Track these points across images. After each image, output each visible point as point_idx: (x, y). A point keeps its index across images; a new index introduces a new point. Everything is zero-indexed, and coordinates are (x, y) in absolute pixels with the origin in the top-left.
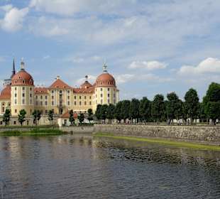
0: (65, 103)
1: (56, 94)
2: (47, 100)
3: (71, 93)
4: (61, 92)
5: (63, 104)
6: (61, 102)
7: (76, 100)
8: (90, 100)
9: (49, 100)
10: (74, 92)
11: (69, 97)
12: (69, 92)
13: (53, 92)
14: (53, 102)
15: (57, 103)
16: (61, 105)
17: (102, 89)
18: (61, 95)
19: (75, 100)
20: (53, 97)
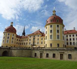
5: (35, 43)
9: (28, 42)
11: (38, 39)
12: (38, 36)
13: (30, 37)
14: (30, 43)
15: (32, 43)
18: (34, 38)
19: (41, 41)
20: (30, 39)
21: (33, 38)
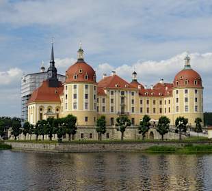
0: (128, 110)
1: (117, 96)
2: (105, 105)
3: (136, 95)
4: (123, 93)
5: (126, 110)
6: (123, 108)
7: (143, 106)
8: (160, 106)
9: (108, 104)
10: (140, 94)
12: (133, 94)
13: (112, 93)
14: (112, 107)
15: (118, 109)
16: (123, 112)
17: (186, 91)
18: (123, 98)
19: (140, 106)
20: (112, 100)
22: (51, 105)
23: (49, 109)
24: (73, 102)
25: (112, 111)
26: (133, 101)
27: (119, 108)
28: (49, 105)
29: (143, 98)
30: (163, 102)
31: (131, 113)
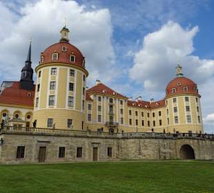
0: (117, 120)
1: (105, 103)
2: (91, 112)
3: (125, 104)
4: (111, 101)
6: (111, 118)
7: (132, 117)
8: (148, 119)
10: (128, 104)
12: (122, 103)
13: (99, 99)
14: (100, 116)
15: (105, 119)
16: (111, 123)
17: (187, 99)
18: (111, 106)
19: (129, 117)
20: (100, 107)
21: (108, 106)
22: (20, 110)
23: (17, 116)
24: (49, 94)
25: (100, 121)
26: (122, 110)
27: (107, 117)
28: (16, 109)
29: (132, 109)
30: (151, 115)
31: (120, 124)
